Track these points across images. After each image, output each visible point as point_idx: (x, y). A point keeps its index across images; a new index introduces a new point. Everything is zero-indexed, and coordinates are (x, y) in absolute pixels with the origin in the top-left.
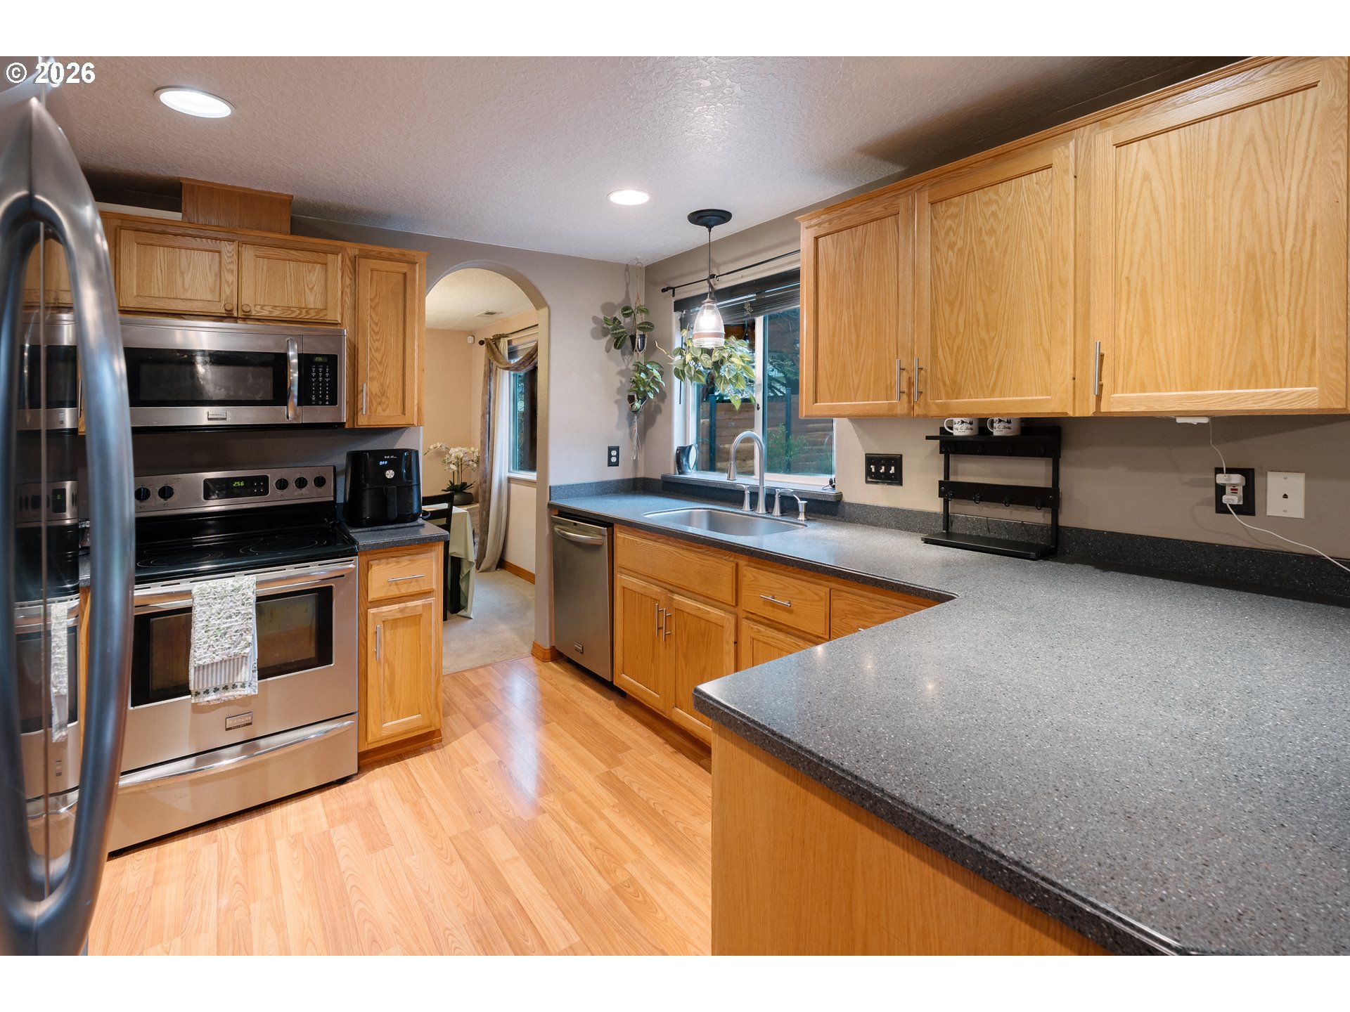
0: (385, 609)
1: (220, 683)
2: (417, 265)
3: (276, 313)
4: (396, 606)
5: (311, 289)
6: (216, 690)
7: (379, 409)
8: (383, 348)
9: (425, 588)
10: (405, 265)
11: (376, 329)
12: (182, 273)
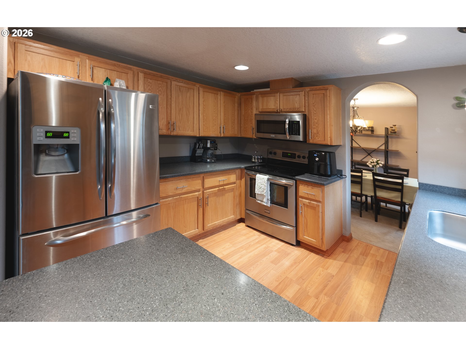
0: (304, 200)
1: (261, 200)
2: (328, 91)
3: (288, 110)
4: (308, 201)
5: (296, 103)
6: (260, 201)
7: (317, 138)
8: (317, 119)
9: (317, 199)
10: (324, 91)
11: (315, 113)
12: (269, 102)
